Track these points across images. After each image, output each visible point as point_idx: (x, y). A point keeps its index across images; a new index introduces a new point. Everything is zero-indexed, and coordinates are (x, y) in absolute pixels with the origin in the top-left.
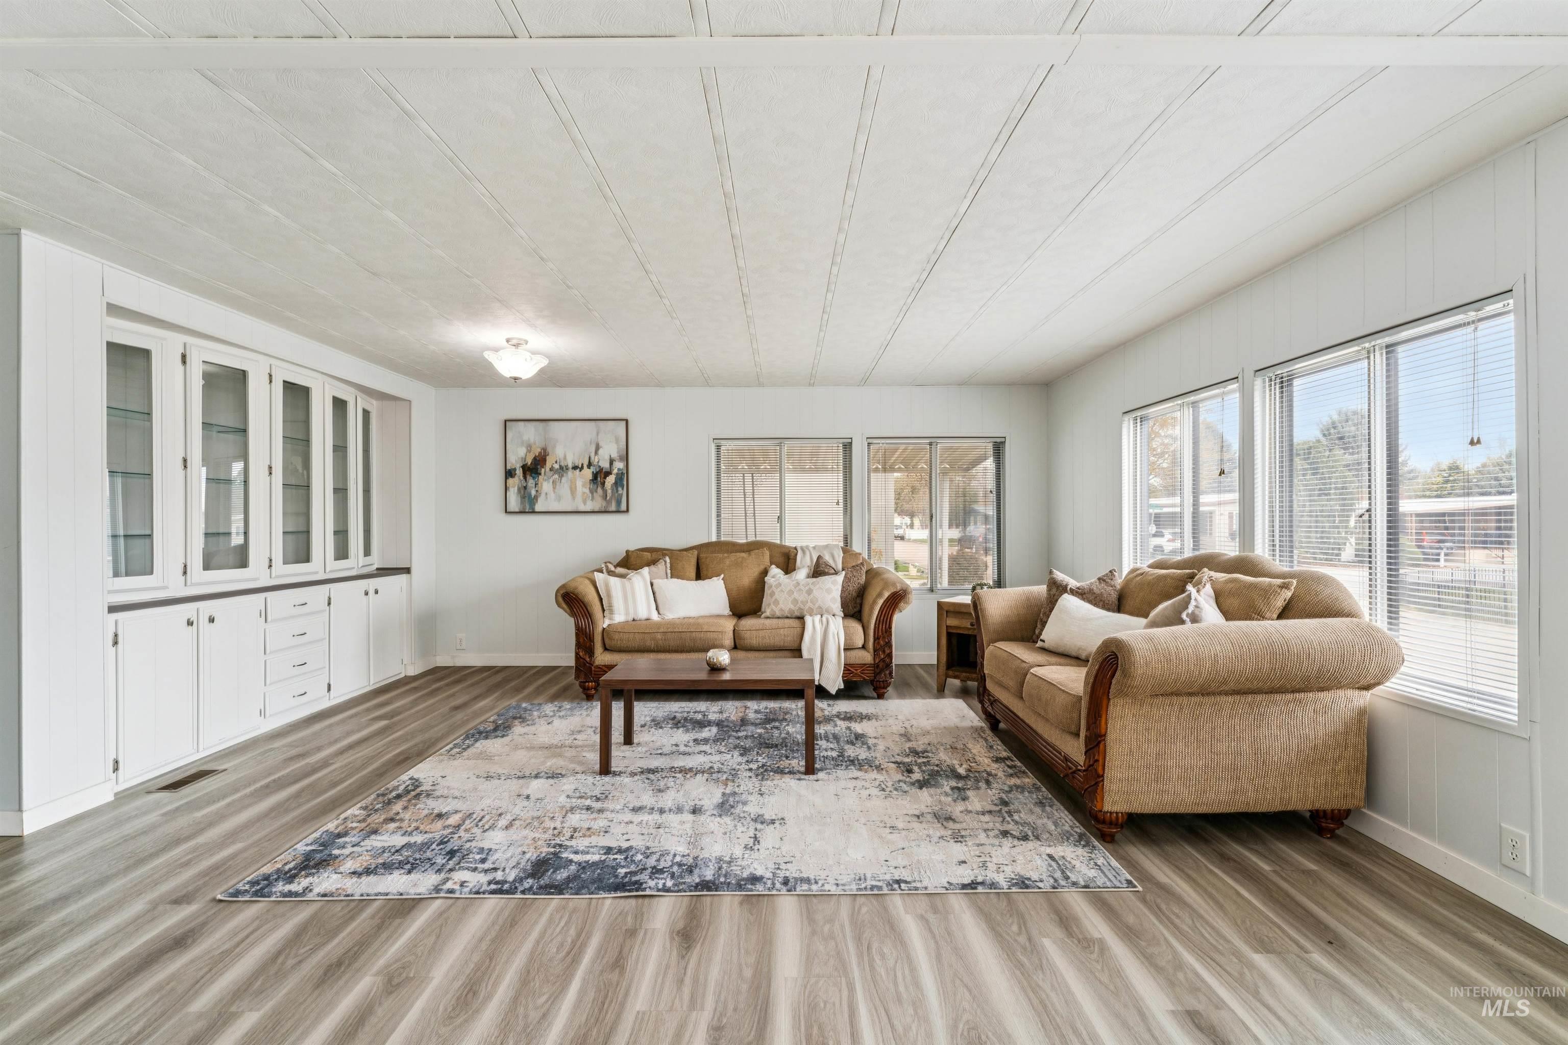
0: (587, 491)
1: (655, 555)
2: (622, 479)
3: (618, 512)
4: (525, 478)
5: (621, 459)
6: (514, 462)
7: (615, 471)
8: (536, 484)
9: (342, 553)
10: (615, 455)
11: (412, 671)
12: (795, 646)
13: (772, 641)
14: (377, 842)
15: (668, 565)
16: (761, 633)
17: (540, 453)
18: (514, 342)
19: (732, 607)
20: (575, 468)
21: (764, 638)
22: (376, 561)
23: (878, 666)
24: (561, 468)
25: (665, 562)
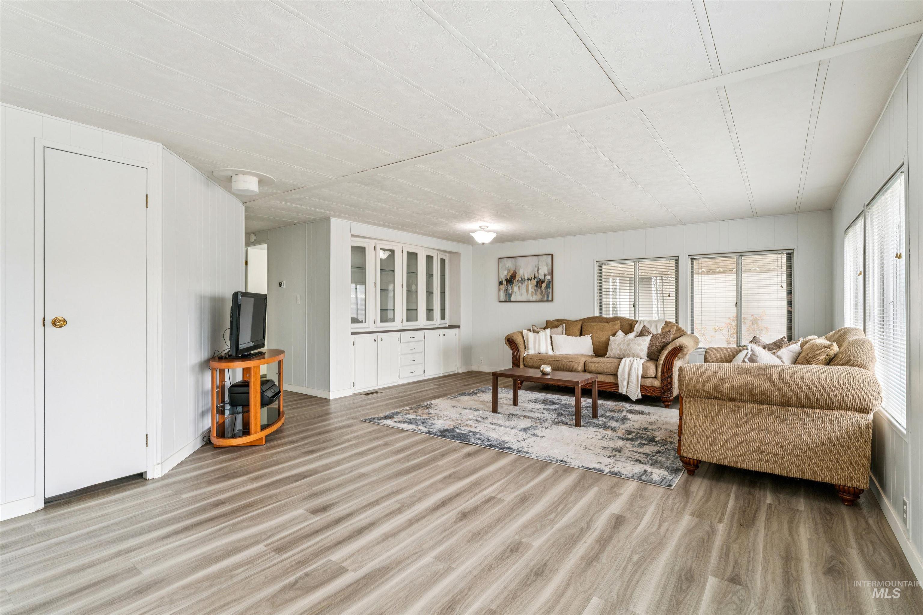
0: (534, 291)
1: (559, 323)
2: (550, 285)
3: (548, 301)
4: (507, 285)
5: (549, 274)
6: (502, 277)
7: (546, 281)
8: (511, 288)
9: (430, 317)
10: (546, 272)
11: (460, 371)
12: (614, 373)
13: (602, 369)
14: (407, 416)
15: (564, 328)
16: (597, 365)
17: (513, 273)
18: (483, 227)
19: (595, 351)
20: (528, 279)
21: (598, 367)
22: (447, 322)
23: (663, 389)
24: (522, 279)
25: (563, 327)
